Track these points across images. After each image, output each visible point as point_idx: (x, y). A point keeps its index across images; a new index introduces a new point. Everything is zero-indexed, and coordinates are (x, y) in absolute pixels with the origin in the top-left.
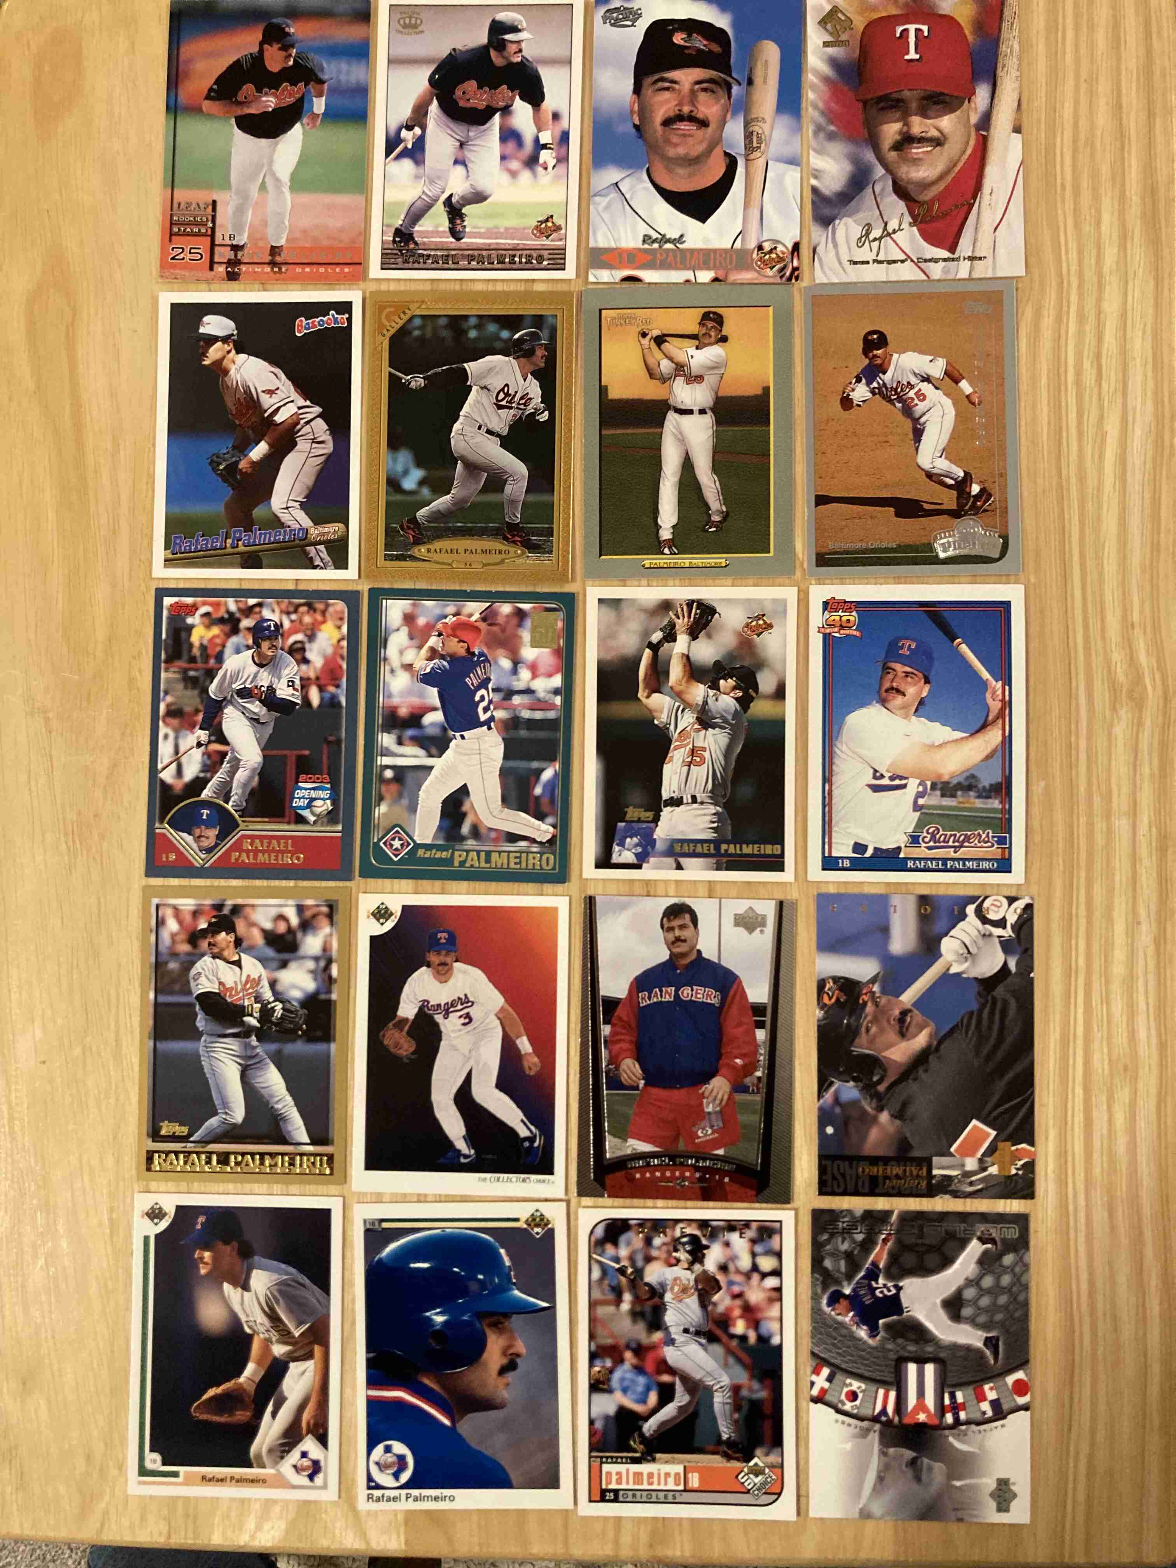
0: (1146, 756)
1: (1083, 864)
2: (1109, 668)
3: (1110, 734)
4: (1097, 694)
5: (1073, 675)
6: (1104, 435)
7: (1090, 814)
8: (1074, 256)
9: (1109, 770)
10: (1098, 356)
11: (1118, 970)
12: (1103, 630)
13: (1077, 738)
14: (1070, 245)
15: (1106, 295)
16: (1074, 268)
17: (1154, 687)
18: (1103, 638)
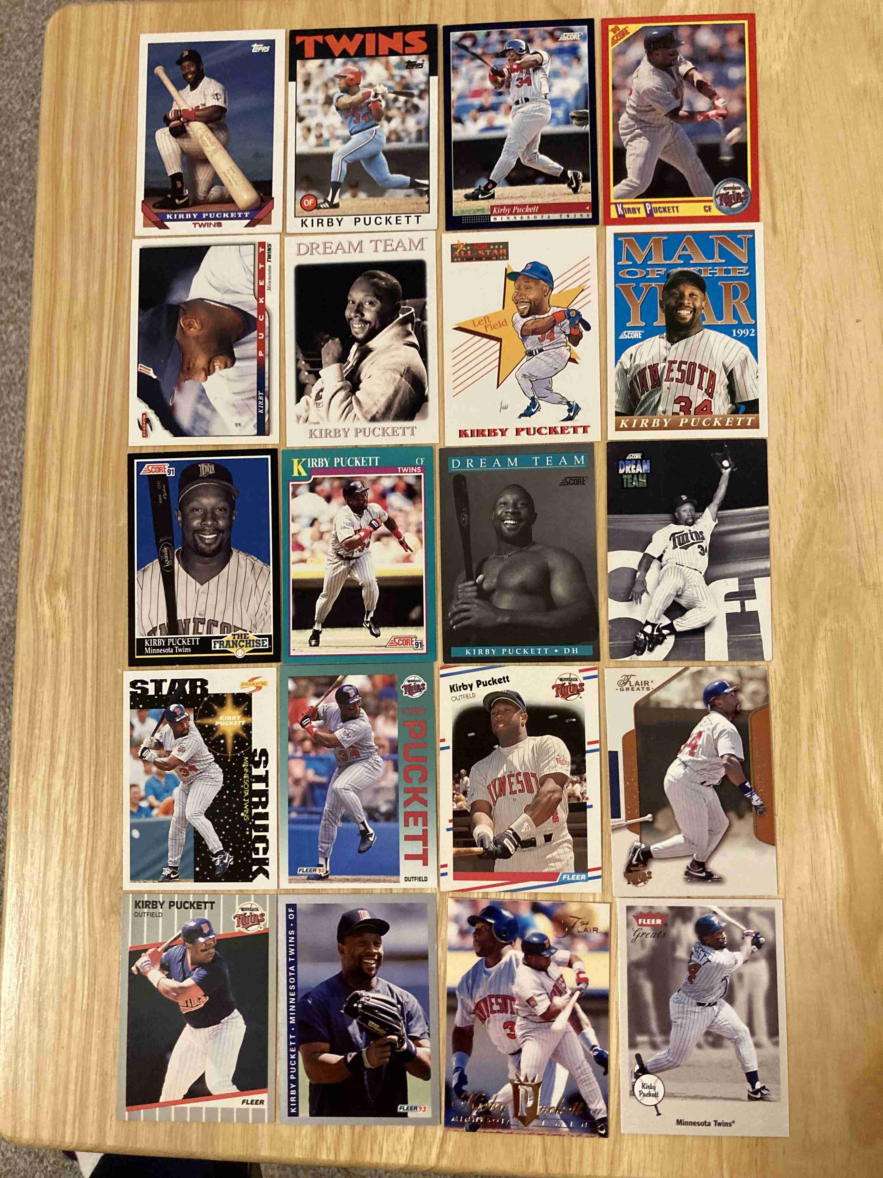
0: (49, 542)
1: (96, 468)
2: (70, 607)
3: (73, 557)
4: (80, 588)
5: (95, 600)
6: (64, 776)
7: (89, 502)
8: (79, 912)
9: (75, 533)
10: (65, 835)
11: (76, 394)
12: (73, 632)
13: (95, 556)
14: (81, 920)
15: (58, 881)
16: (79, 903)
17: (41, 590)
18: (73, 628)
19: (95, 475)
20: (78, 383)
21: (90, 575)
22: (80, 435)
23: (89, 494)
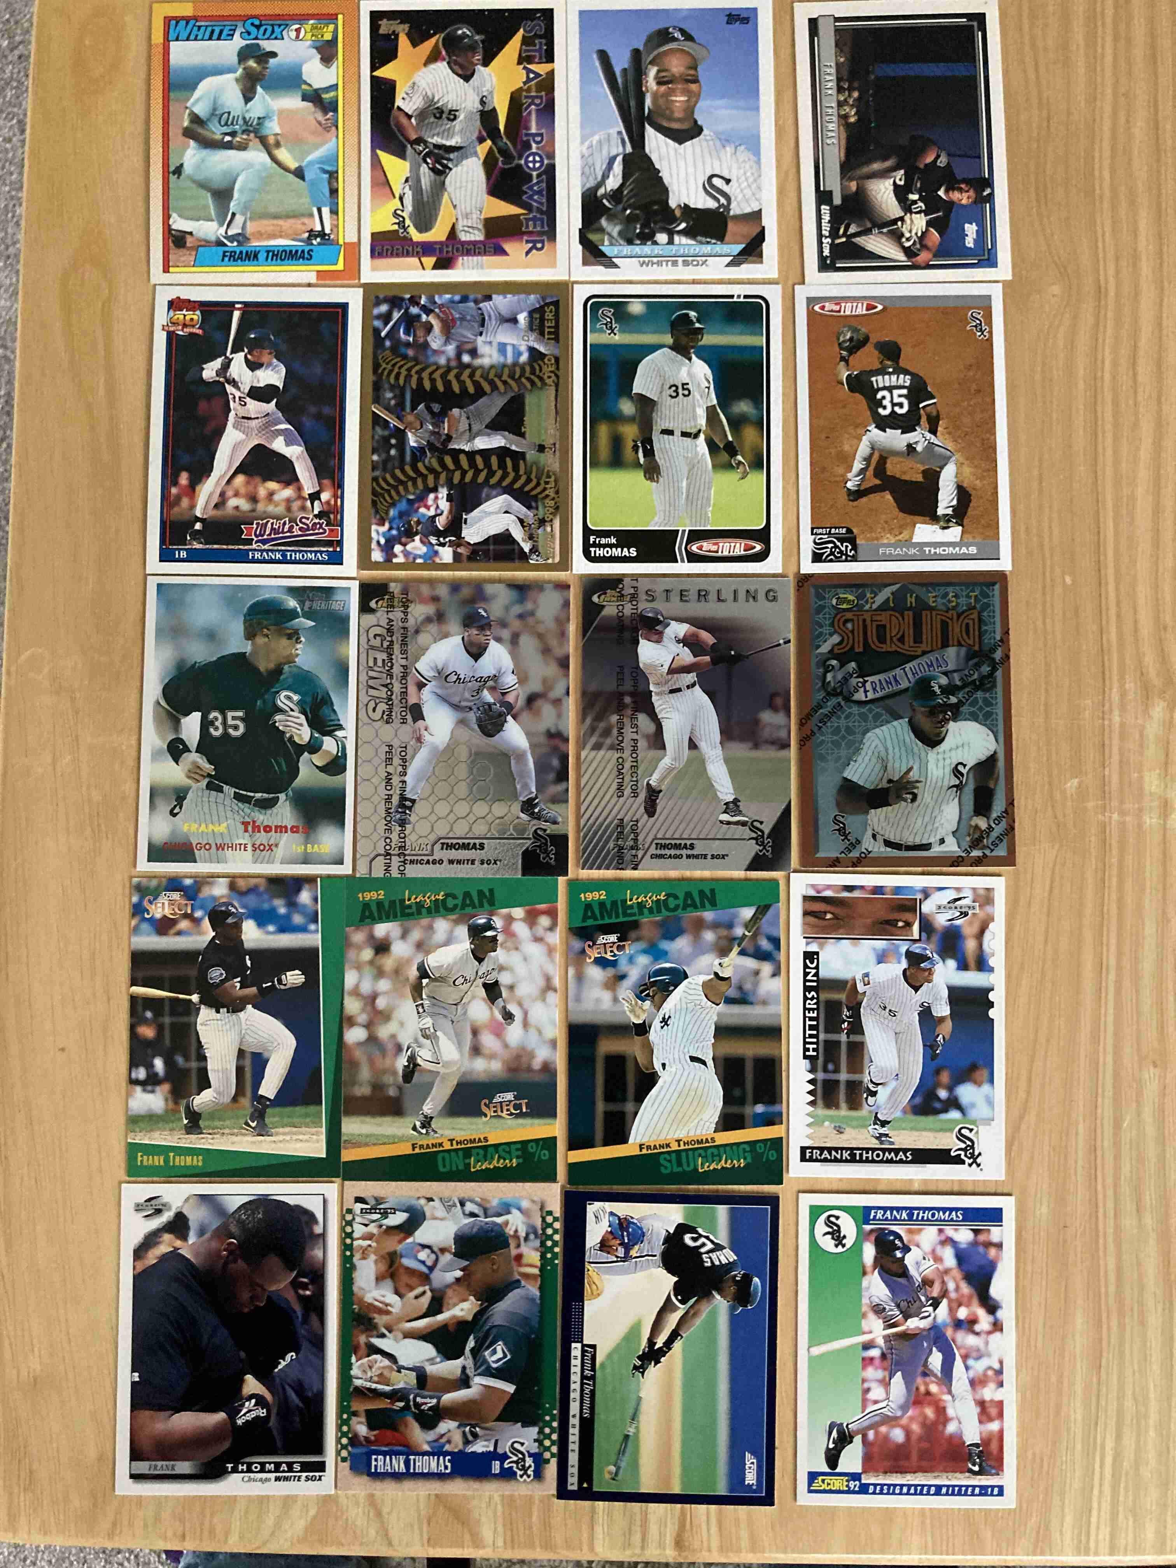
1: (1114, 860)
3: (1142, 735)
5: (1107, 677)
9: (1140, 771)
10: (1134, 364)
11: (1147, 966)
19: (1115, 852)
20: (1147, 982)
21: (1116, 713)
22: (1139, 908)
23: (1122, 825)
